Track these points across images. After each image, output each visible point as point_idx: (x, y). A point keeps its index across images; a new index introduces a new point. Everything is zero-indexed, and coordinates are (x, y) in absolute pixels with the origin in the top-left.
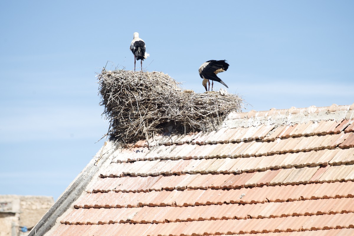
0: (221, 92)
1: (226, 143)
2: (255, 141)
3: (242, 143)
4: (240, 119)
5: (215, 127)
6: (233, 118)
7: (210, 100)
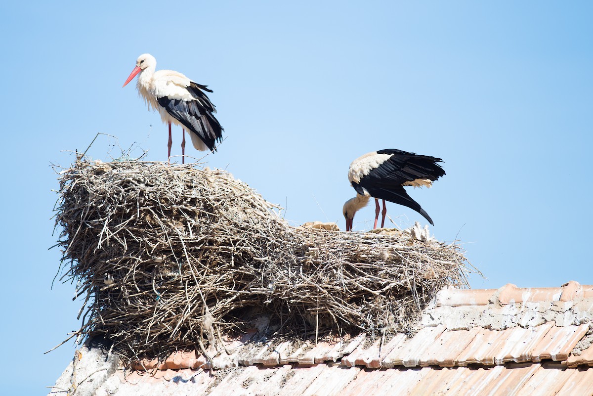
0: (416, 230)
1: (449, 368)
2: (539, 365)
3: (499, 369)
4: (476, 307)
5: (401, 323)
6: (453, 303)
7: (392, 250)
